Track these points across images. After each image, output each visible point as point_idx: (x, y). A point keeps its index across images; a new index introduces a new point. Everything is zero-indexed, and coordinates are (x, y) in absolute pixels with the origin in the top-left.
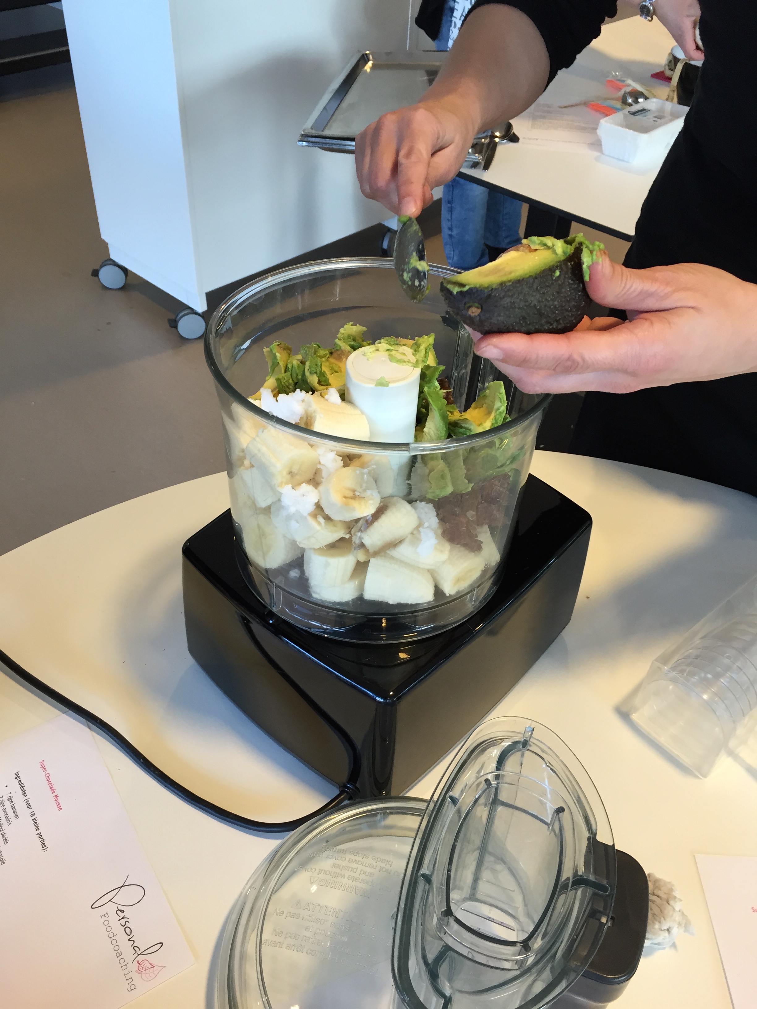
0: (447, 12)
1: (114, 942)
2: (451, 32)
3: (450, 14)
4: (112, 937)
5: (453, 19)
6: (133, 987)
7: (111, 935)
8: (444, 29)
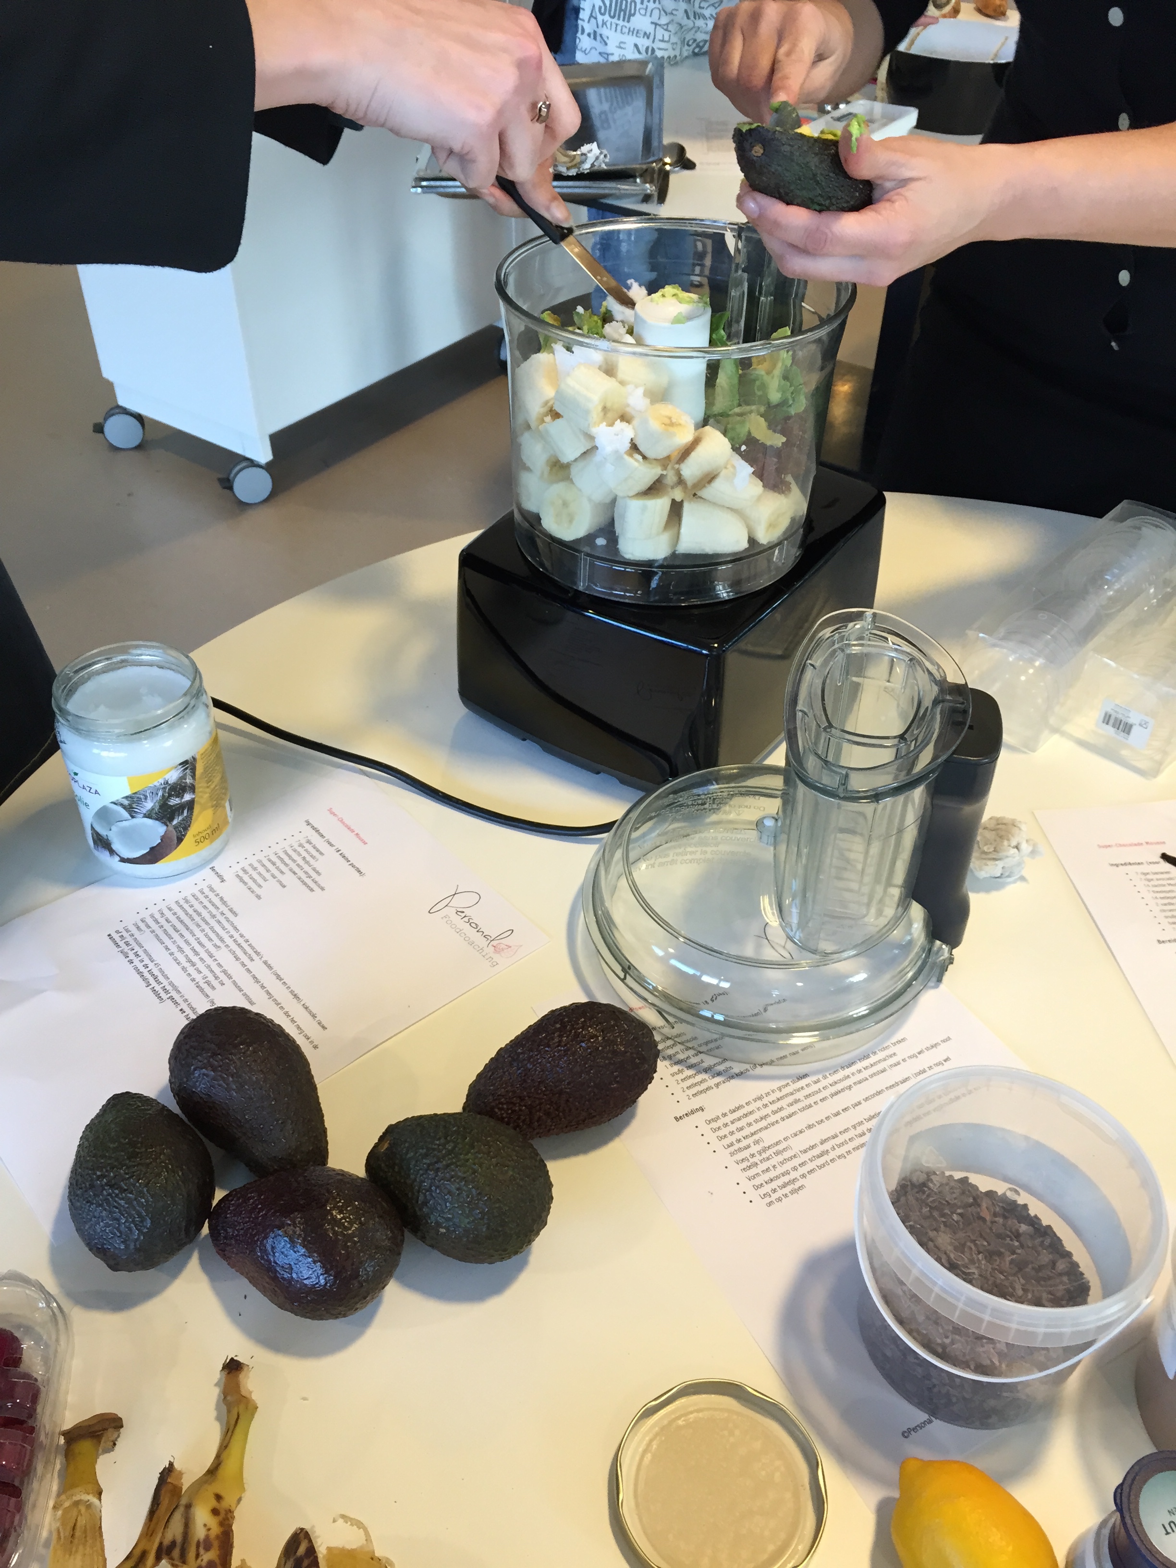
0: (569, 14)
1: (463, 935)
2: (578, 40)
3: (575, 16)
4: (459, 932)
5: (580, 22)
6: (495, 964)
7: (458, 930)
8: (567, 38)
